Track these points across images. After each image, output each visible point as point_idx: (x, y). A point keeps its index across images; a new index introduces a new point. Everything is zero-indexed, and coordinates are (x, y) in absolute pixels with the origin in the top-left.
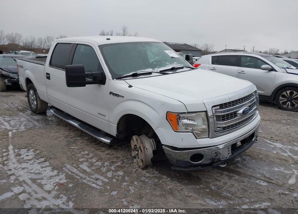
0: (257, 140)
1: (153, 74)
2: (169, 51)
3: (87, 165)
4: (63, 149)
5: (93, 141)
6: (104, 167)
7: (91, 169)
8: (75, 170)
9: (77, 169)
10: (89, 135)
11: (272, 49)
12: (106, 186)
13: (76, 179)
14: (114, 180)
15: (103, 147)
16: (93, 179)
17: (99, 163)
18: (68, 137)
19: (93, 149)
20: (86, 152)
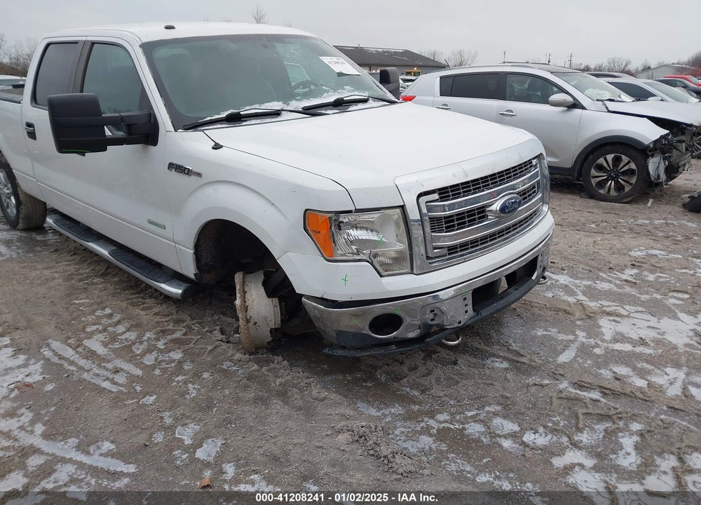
0: (544, 278)
1: (285, 116)
2: (334, 59)
3: (103, 339)
4: (55, 305)
5: (131, 287)
6: (141, 343)
7: (110, 348)
8: (69, 353)
9: (75, 349)
10: (125, 272)
11: (614, 59)
12: (135, 384)
13: (66, 372)
14: (157, 372)
15: (151, 297)
16: (107, 370)
17: (132, 336)
18: (72, 279)
19: (124, 304)
20: (108, 311)
